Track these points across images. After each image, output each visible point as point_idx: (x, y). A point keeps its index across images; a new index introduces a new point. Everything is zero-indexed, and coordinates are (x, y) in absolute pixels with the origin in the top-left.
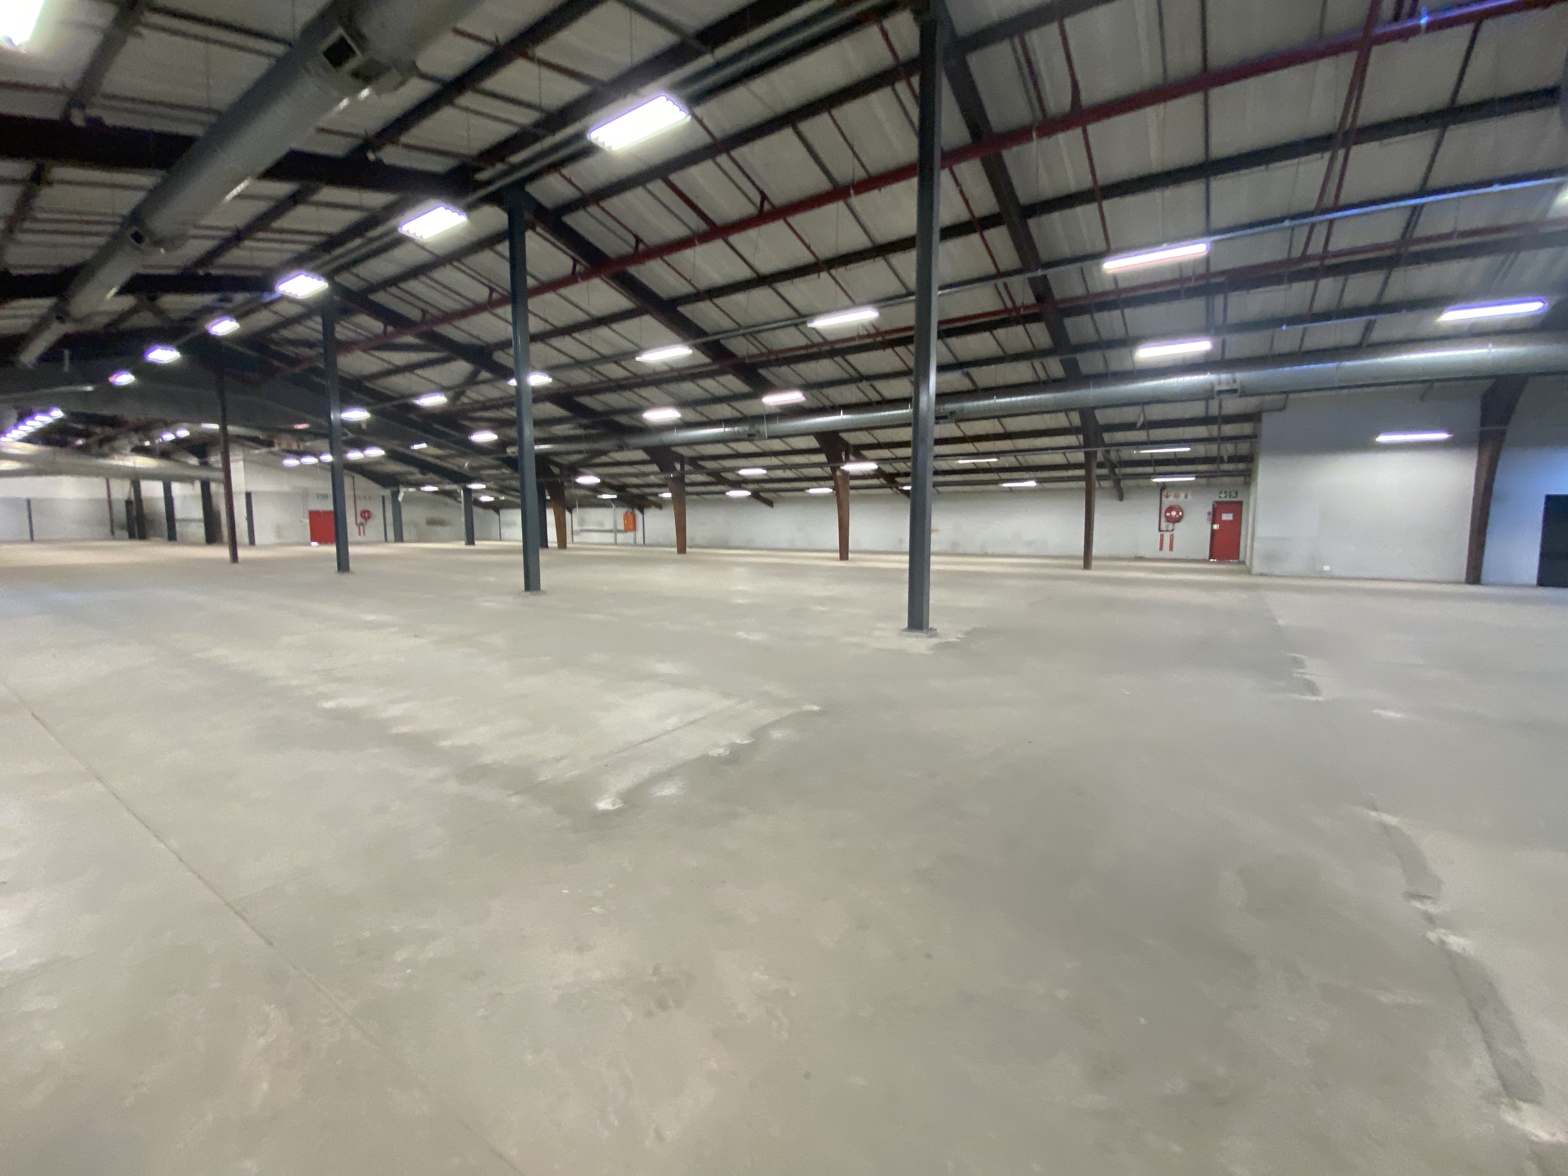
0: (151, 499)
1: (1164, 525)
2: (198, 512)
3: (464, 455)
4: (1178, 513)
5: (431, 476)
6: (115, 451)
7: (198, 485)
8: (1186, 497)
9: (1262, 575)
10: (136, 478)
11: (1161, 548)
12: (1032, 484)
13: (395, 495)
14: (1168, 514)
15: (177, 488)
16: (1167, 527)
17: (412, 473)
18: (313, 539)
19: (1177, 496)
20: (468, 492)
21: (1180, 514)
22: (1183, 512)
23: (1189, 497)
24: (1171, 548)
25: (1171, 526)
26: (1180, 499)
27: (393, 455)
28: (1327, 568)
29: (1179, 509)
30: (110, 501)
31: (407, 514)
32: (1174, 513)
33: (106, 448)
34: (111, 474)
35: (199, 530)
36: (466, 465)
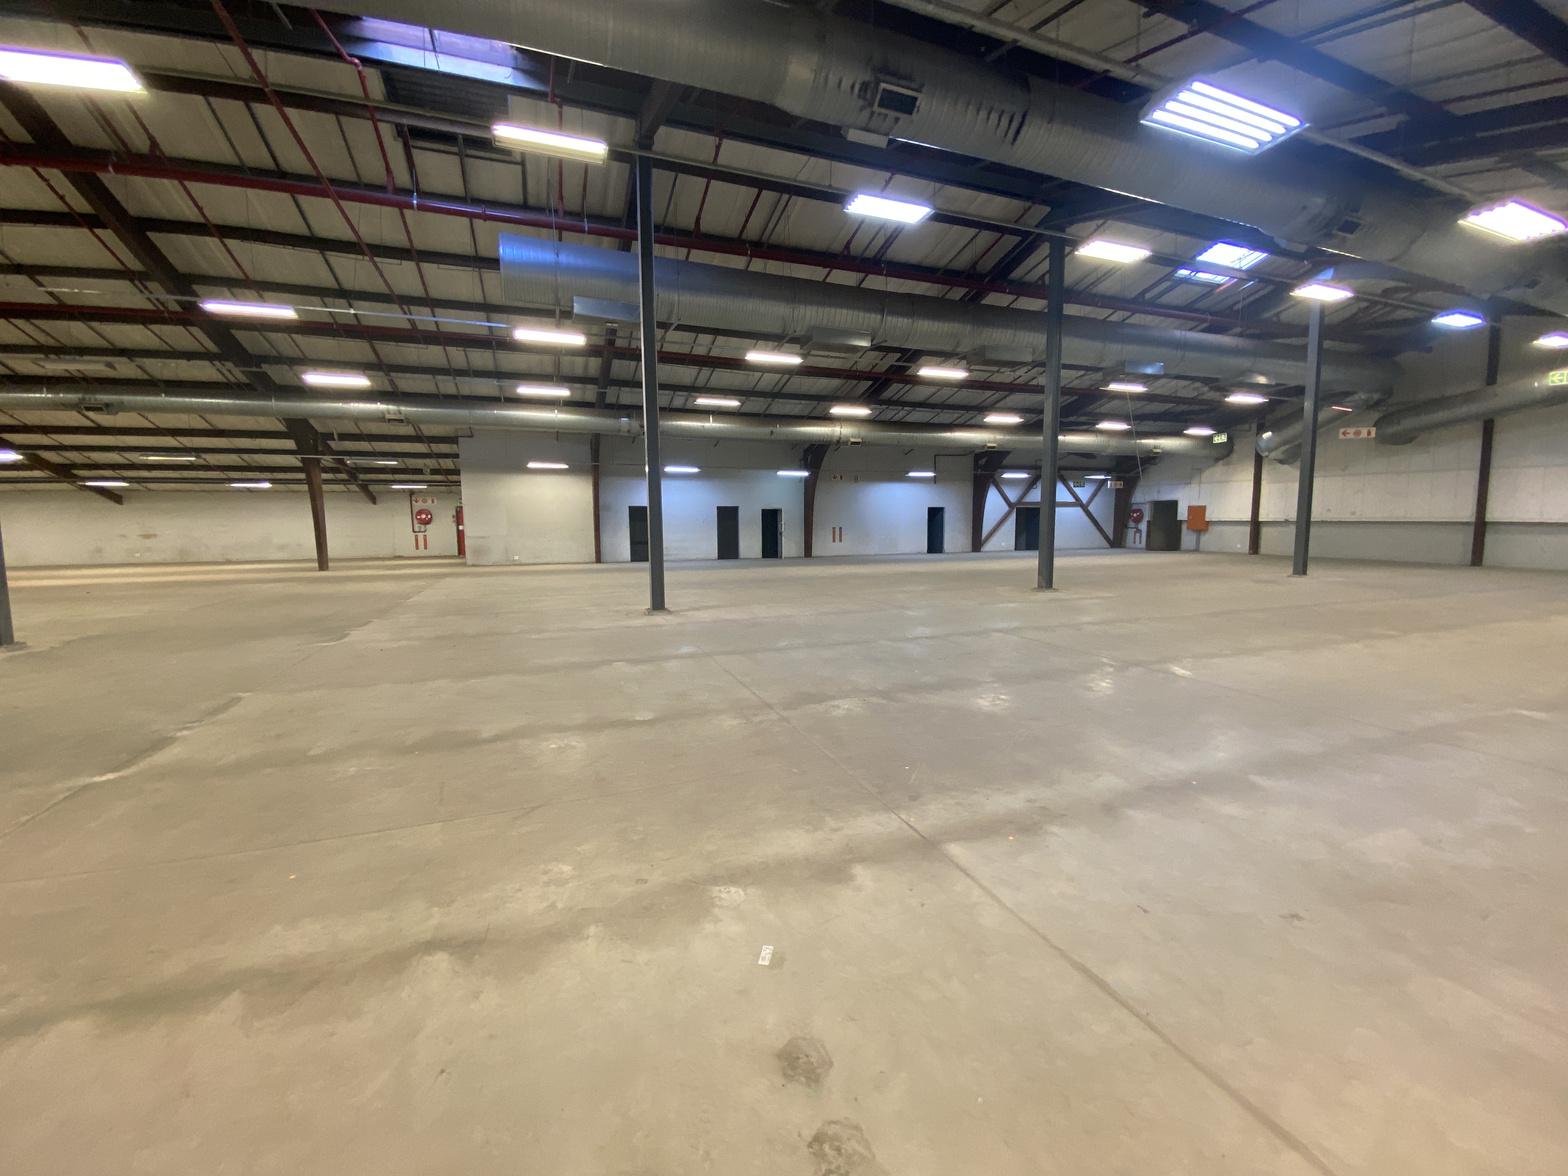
1: (417, 526)
4: (427, 516)
8: (433, 502)
9: (473, 566)
11: (417, 548)
12: (267, 485)
14: (418, 517)
16: (420, 528)
19: (425, 501)
21: (429, 516)
22: (431, 515)
23: (435, 501)
24: (426, 548)
25: (423, 526)
26: (428, 505)
28: (516, 558)
29: (428, 512)
32: (424, 516)
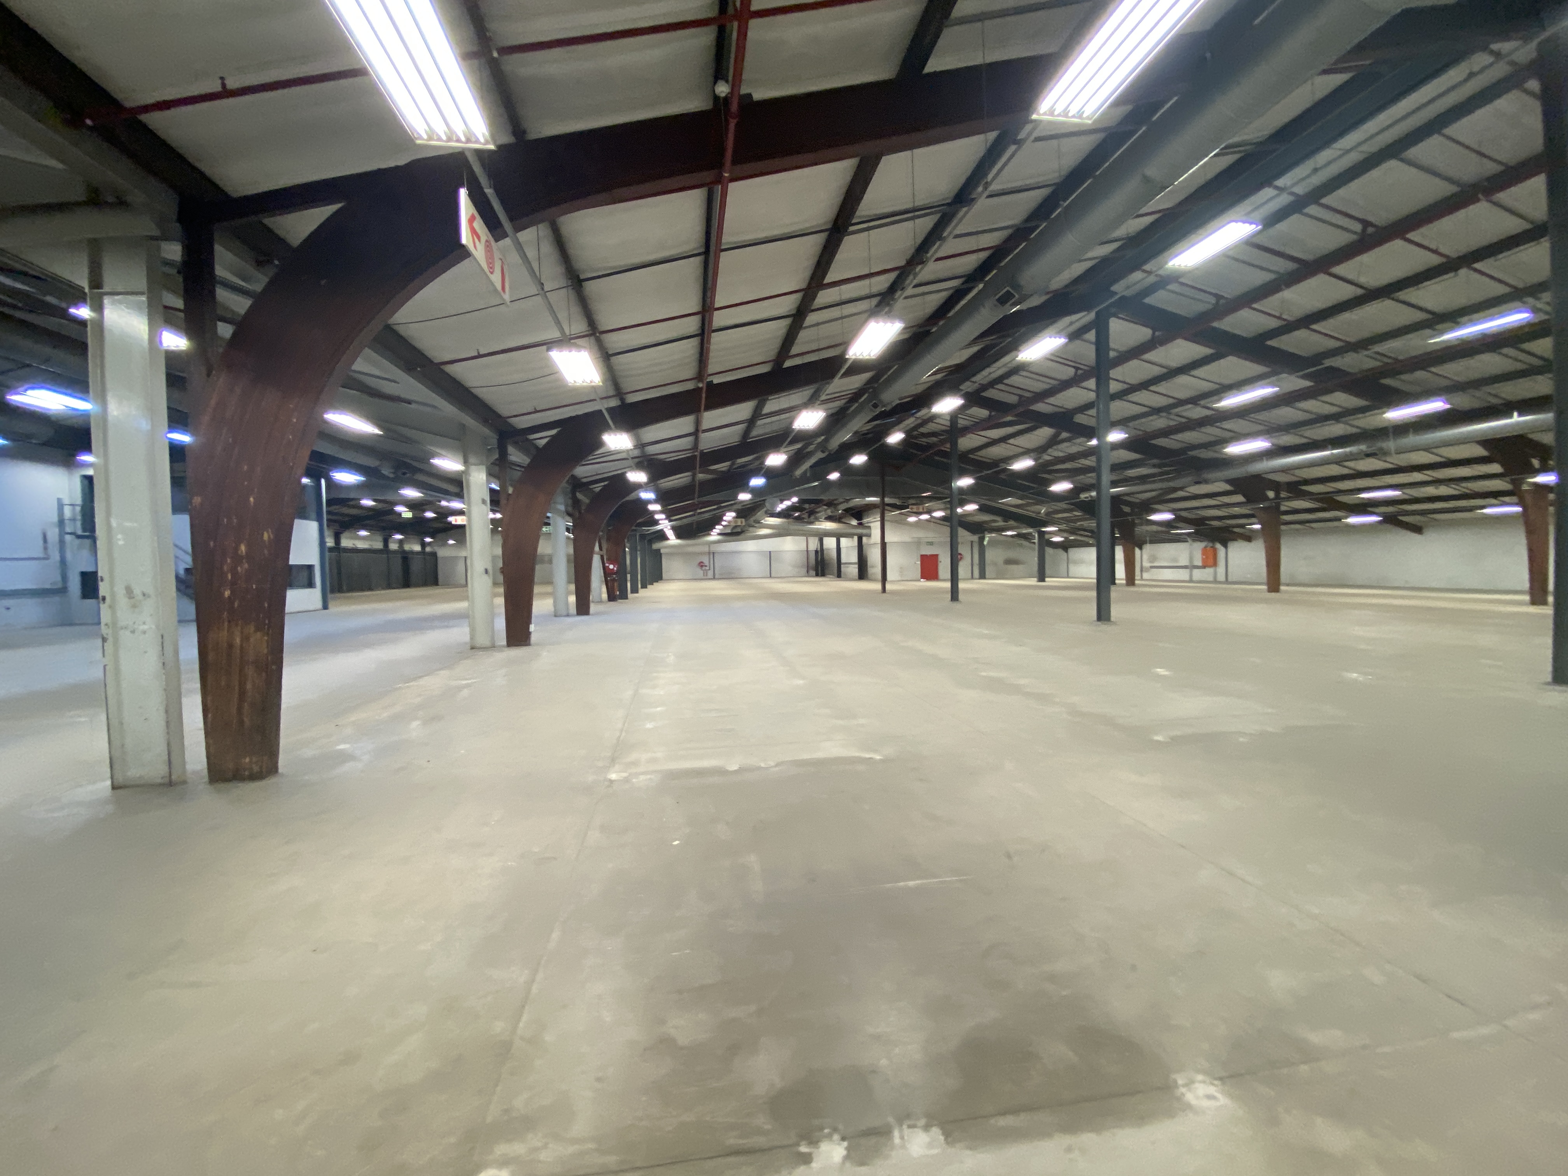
0: (828, 549)
2: (854, 558)
3: (1040, 503)
5: (1012, 523)
6: (817, 519)
7: (856, 538)
10: (821, 536)
13: (982, 539)
15: (843, 541)
17: (995, 521)
18: (922, 577)
20: (1042, 534)
27: (983, 509)
30: (807, 551)
31: (989, 555)
33: (812, 517)
34: (808, 534)
35: (854, 570)
36: (1043, 511)
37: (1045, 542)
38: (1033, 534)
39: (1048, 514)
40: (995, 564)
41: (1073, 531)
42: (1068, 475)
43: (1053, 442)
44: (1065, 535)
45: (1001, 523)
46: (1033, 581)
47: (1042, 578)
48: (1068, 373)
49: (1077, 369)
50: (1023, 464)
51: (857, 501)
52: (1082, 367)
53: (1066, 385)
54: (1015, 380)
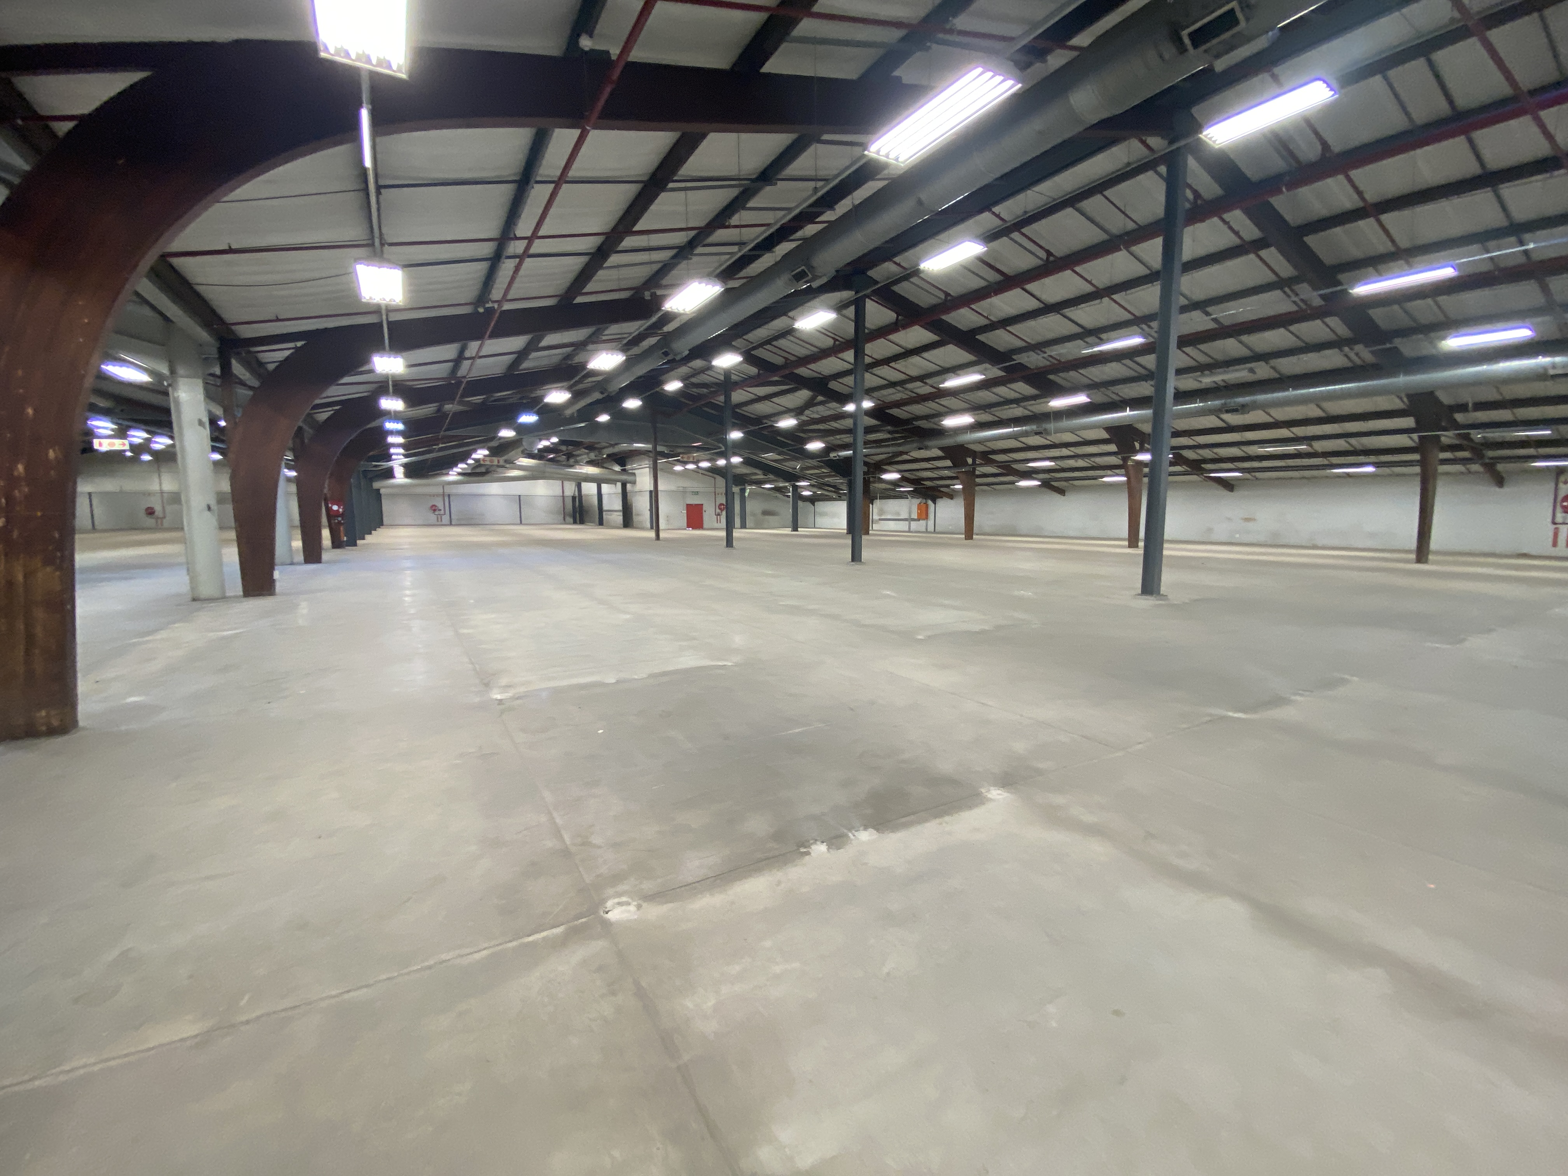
0: (587, 495)
1: (1560, 516)
2: (618, 505)
3: (796, 459)
5: (771, 477)
6: (577, 463)
7: (619, 485)
10: (579, 481)
11: (1554, 544)
13: (743, 491)
14: (1565, 504)
15: (605, 488)
16: (1564, 519)
17: (756, 474)
18: (688, 526)
20: (796, 488)
24: (1567, 545)
27: (747, 462)
30: (563, 496)
31: (750, 506)
33: (572, 461)
34: (564, 478)
35: (618, 518)
36: (798, 467)
37: (798, 497)
38: (789, 487)
39: (802, 469)
40: (754, 515)
41: (820, 486)
42: (821, 435)
43: (810, 404)
44: (815, 490)
45: (761, 477)
46: (788, 531)
47: (795, 529)
48: (830, 342)
49: (835, 340)
50: (787, 423)
51: (624, 446)
52: (839, 339)
53: (824, 353)
54: (782, 343)
